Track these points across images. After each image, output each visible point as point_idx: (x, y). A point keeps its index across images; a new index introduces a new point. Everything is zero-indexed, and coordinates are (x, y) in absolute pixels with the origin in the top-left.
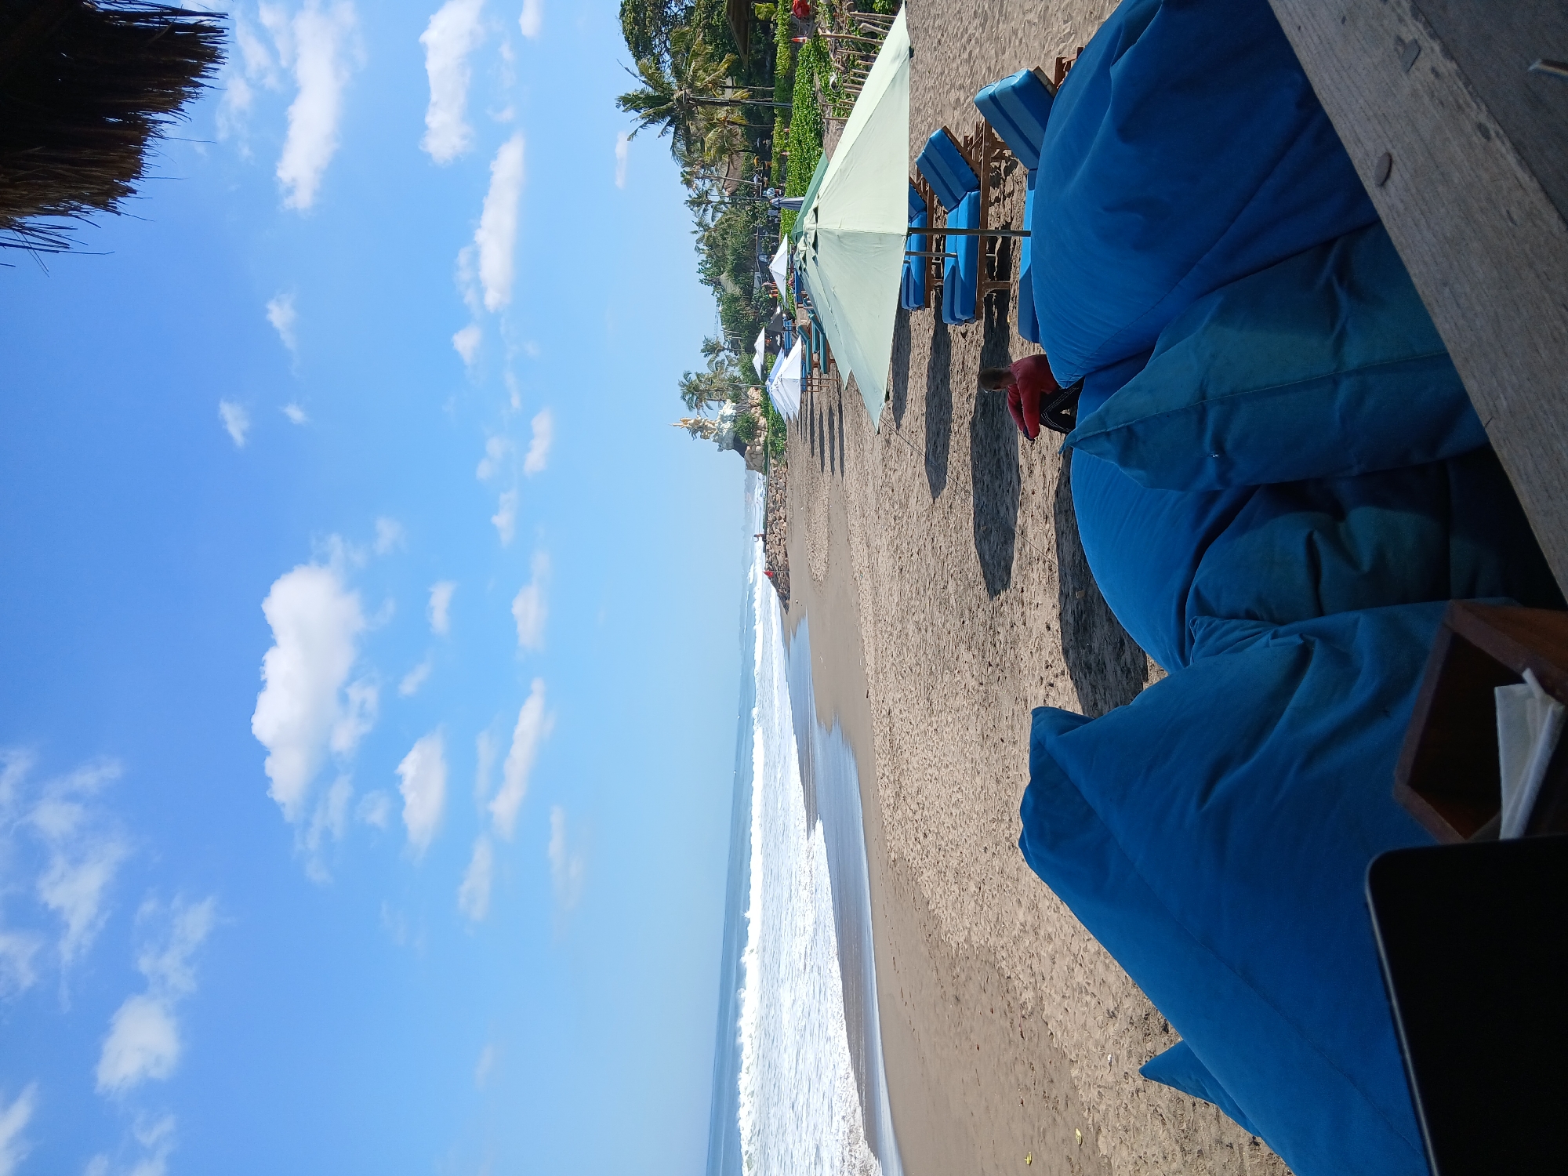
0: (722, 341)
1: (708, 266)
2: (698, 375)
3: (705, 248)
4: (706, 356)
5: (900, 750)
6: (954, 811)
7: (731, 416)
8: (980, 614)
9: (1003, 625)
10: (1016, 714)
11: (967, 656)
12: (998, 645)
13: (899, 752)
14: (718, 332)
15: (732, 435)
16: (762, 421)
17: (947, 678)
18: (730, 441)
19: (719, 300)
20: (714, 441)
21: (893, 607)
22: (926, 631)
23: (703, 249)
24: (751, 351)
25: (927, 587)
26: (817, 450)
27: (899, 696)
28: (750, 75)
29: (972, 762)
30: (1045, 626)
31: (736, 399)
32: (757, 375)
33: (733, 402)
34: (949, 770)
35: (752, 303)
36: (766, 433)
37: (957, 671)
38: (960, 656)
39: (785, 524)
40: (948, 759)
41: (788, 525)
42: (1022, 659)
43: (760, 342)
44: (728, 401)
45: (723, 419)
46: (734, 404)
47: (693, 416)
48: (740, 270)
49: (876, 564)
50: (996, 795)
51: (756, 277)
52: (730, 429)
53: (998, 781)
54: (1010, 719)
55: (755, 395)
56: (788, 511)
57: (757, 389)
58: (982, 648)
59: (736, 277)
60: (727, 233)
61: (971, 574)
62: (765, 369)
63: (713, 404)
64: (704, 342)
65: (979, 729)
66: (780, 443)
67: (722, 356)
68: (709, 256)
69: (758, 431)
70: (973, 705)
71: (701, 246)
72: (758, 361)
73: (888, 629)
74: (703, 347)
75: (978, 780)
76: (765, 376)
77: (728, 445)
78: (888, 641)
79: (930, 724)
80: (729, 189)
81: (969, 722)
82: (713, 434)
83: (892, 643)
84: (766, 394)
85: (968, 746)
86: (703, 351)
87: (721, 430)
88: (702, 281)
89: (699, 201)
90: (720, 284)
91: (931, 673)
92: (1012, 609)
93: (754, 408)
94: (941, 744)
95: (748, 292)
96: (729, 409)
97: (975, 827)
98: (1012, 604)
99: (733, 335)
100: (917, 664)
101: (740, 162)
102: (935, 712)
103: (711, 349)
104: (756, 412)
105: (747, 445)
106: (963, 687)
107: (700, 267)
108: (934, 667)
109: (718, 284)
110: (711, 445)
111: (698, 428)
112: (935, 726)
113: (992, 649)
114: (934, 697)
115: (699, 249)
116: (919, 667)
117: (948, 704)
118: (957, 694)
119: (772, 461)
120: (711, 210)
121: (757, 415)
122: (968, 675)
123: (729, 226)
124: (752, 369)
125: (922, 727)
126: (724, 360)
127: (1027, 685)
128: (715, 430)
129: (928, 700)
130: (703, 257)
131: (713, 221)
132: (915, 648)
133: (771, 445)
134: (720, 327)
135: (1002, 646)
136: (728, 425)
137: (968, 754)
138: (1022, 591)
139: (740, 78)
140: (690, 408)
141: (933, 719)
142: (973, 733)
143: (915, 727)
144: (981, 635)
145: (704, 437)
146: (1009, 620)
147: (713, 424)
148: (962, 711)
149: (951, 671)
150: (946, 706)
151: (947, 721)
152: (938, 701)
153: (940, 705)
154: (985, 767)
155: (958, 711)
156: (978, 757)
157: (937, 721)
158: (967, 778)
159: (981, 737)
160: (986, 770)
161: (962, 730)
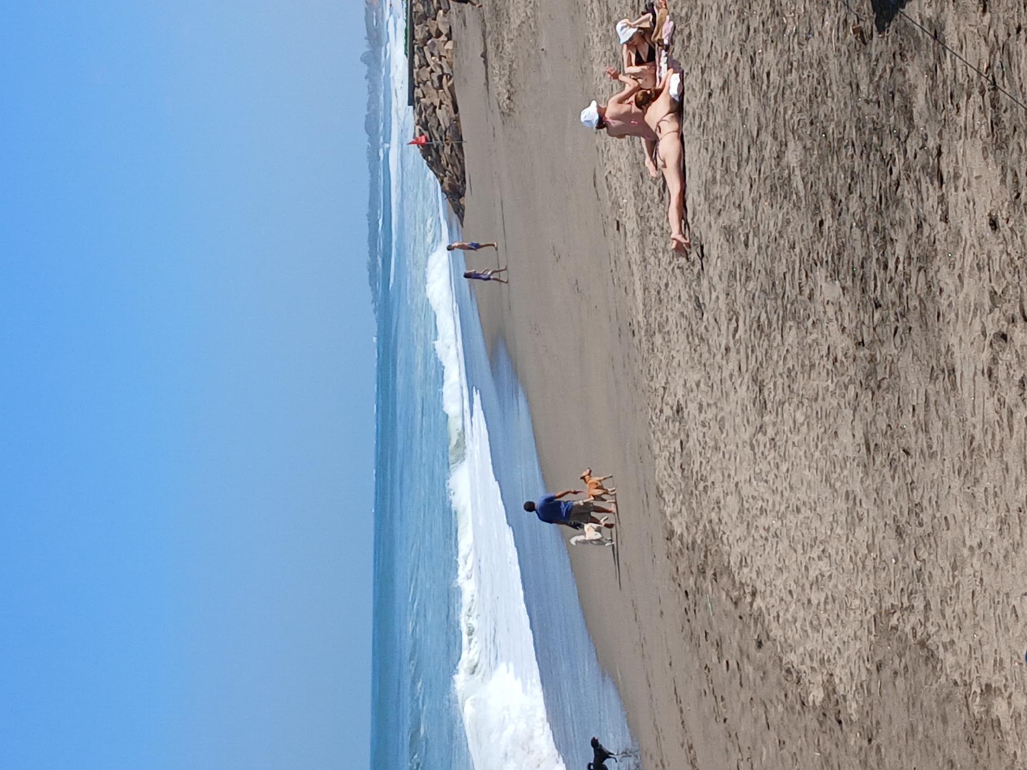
6: (816, 597)
8: (854, 205)
9: (902, 223)
10: (932, 399)
11: (829, 290)
12: (891, 265)
13: (701, 487)
17: (791, 337)
25: (745, 155)
30: (986, 221)
34: (801, 516)
37: (811, 321)
38: (817, 293)
40: (799, 495)
42: (941, 290)
50: (897, 560)
53: (899, 533)
54: (920, 411)
58: (859, 272)
61: (833, 125)
65: (859, 434)
70: (846, 388)
75: (861, 534)
79: (761, 429)
85: (838, 470)
92: (919, 192)
94: (784, 467)
98: (918, 182)
102: (769, 405)
106: (824, 352)
112: (771, 432)
113: (881, 275)
117: (795, 387)
118: (812, 366)
122: (834, 327)
127: (954, 340)
129: (755, 380)
135: (900, 267)
137: (838, 485)
138: (939, 153)
141: (766, 419)
144: (858, 245)
146: (913, 213)
148: (824, 399)
149: (798, 323)
150: (792, 392)
151: (794, 422)
152: (775, 383)
153: (780, 391)
154: (872, 507)
155: (816, 399)
156: (858, 489)
157: (774, 424)
158: (838, 531)
159: (864, 449)
160: (874, 512)
161: (826, 437)
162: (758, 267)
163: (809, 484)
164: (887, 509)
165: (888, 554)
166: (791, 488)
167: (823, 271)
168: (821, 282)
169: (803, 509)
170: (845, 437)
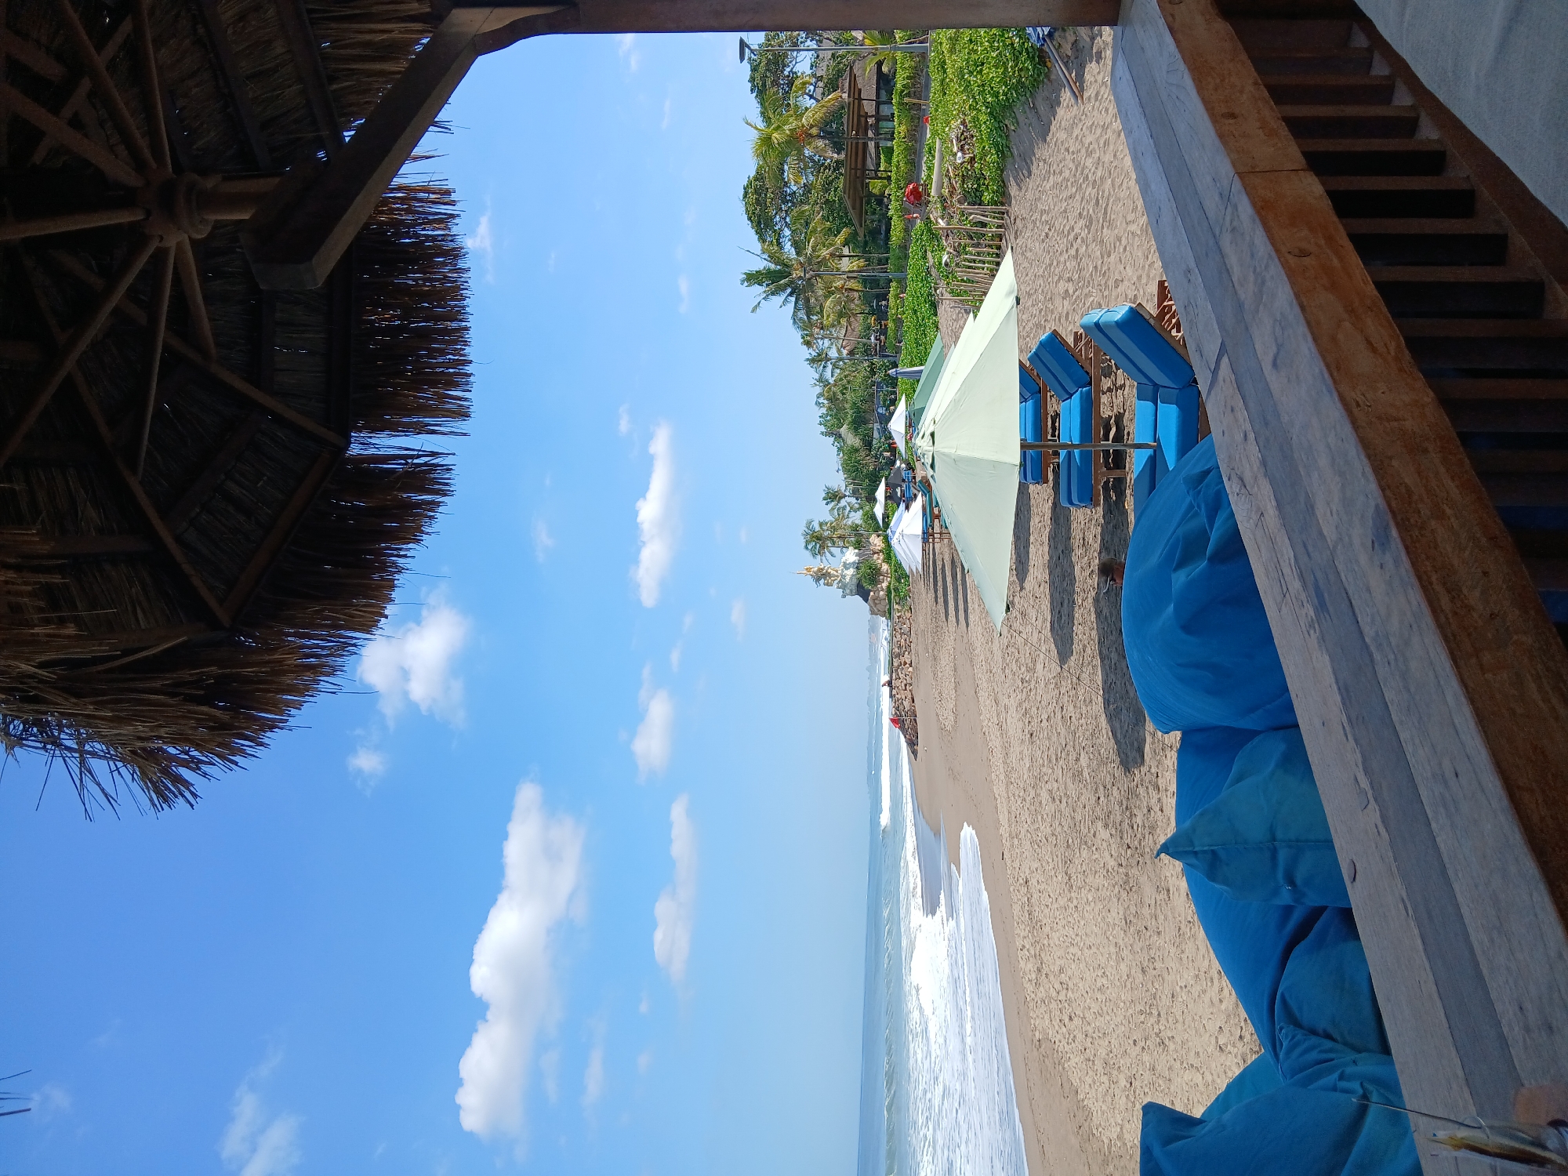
0: (843, 489)
1: (829, 418)
2: (821, 524)
3: (826, 402)
4: (827, 504)
5: (1039, 924)
7: (854, 563)
8: (1115, 793)
9: (1139, 808)
11: (1104, 834)
12: (1135, 827)
14: (839, 481)
15: (855, 581)
16: (885, 567)
17: (1085, 853)
18: (854, 588)
19: (839, 449)
20: (838, 588)
21: (1025, 772)
22: (1061, 802)
23: (823, 403)
24: (872, 499)
25: (1059, 756)
26: (941, 600)
27: (1036, 866)
28: (866, 243)
29: (1116, 946)
31: (858, 545)
32: (878, 523)
33: (855, 548)
34: (1092, 952)
35: (872, 453)
36: (889, 579)
37: (1095, 848)
38: (1098, 833)
39: (911, 669)
40: (1091, 939)
41: (913, 669)
43: (880, 493)
44: (851, 548)
45: (846, 566)
46: (857, 551)
47: (816, 564)
48: (859, 422)
49: (1004, 723)
50: (1143, 985)
51: (875, 428)
52: (853, 575)
53: (1143, 971)
54: (1153, 907)
55: (876, 542)
56: (913, 657)
57: (878, 536)
58: (1119, 828)
59: (856, 429)
60: (846, 388)
61: (1104, 748)
62: (887, 517)
63: (836, 551)
64: (824, 490)
65: (1121, 913)
66: (903, 589)
67: (843, 502)
68: (829, 409)
69: (881, 577)
70: (1114, 887)
71: (821, 400)
72: (879, 510)
73: (1021, 794)
74: (824, 495)
75: (1123, 967)
76: (887, 525)
77: (851, 591)
78: (1021, 805)
79: (1070, 900)
80: (847, 348)
81: (1110, 903)
82: (836, 582)
83: (1026, 808)
84: (887, 540)
85: (1111, 929)
86: (824, 499)
87: (844, 577)
88: (822, 433)
89: (819, 359)
90: (840, 436)
91: (1068, 846)
92: (1148, 793)
93: (876, 555)
94: (1082, 923)
95: (868, 444)
96: (851, 555)
97: (1122, 1017)
98: (1147, 787)
99: (854, 484)
100: (1053, 835)
101: (858, 324)
102: (1074, 888)
103: (833, 496)
104: (878, 559)
105: (870, 591)
106: (1102, 865)
107: (821, 419)
108: (1070, 841)
109: (839, 436)
110: (835, 591)
111: (821, 576)
112: (1075, 902)
113: (1130, 831)
114: (1072, 871)
115: (820, 404)
116: (1055, 838)
117: (1087, 881)
118: (1096, 872)
119: (896, 607)
120: (830, 367)
121: (880, 561)
122: (1107, 853)
123: (849, 382)
124: (873, 517)
125: (1062, 902)
126: (846, 506)
128: (838, 576)
129: (1066, 874)
130: (824, 410)
131: (832, 376)
132: (1050, 816)
133: (895, 591)
134: (841, 476)
135: (1140, 829)
136: (851, 572)
137: (1111, 938)
138: (1157, 776)
139: (856, 246)
140: (814, 555)
141: (1073, 894)
142: (1115, 915)
143: (1054, 901)
144: (1118, 814)
145: (827, 584)
146: (1145, 804)
147: (837, 572)
148: (1102, 890)
149: (1088, 847)
150: (1085, 883)
151: (1087, 900)
152: (1077, 877)
153: (1079, 881)
154: (1129, 954)
155: (1098, 890)
156: (1121, 942)
157: (1077, 898)
158: (1112, 963)
159: (1124, 922)
160: (1131, 957)
161: (1104, 910)
162: (1067, 814)
163: (1096, 933)
164: (1137, 956)
165: (1137, 981)
166: (1086, 934)
167: (1100, 823)
168: (1099, 828)
169: (1092, 947)
170: (1114, 914)
